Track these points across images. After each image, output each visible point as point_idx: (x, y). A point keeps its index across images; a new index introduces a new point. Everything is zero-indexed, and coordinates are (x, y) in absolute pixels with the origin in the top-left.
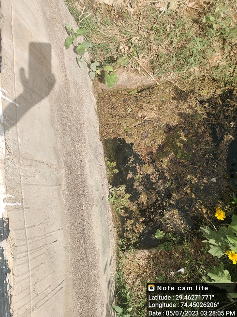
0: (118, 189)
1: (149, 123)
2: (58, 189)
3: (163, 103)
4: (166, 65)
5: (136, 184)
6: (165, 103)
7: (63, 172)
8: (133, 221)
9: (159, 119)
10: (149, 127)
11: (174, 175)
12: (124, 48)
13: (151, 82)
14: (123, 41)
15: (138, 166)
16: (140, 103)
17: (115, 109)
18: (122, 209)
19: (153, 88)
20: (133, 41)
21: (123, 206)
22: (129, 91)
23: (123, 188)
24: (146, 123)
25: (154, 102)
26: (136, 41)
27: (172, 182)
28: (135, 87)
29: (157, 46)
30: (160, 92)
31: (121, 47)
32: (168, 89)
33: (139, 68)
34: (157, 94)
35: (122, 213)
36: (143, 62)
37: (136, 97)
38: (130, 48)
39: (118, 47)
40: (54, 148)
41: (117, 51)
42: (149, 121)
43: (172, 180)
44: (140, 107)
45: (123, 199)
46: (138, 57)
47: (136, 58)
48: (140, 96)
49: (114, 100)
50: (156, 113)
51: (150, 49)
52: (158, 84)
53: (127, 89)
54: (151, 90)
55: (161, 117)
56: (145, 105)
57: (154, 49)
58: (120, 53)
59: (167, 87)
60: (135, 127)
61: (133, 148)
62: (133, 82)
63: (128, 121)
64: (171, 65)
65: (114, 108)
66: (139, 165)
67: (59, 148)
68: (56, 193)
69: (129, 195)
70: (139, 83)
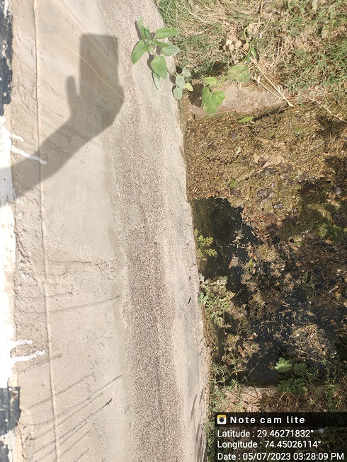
0: (215, 283)
1: (271, 173)
2: (114, 304)
3: (299, 139)
4: (307, 71)
5: (246, 277)
6: (302, 138)
7: (125, 271)
8: (238, 338)
9: (290, 167)
10: (271, 182)
11: (312, 264)
12: (234, 43)
13: (279, 102)
14: (233, 30)
15: (250, 248)
16: (256, 138)
17: (214, 149)
18: (219, 316)
19: (282, 112)
20: (249, 31)
21: (222, 311)
22: (239, 117)
23: (222, 282)
24: (267, 173)
25: (282, 138)
26: (256, 29)
27: (309, 278)
28: (249, 110)
29: (293, 37)
30: (294, 120)
31: (228, 42)
32: (307, 115)
33: (259, 77)
34: (288, 122)
35: (221, 322)
36: (266, 67)
37: (250, 128)
38: (244, 42)
39: (223, 42)
40: (110, 230)
41: (221, 48)
42: (273, 171)
43: (310, 273)
44: (258, 146)
45: (223, 300)
46: (258, 59)
47: (255, 61)
48: (259, 126)
49: (212, 133)
50: (284, 157)
51: (279, 44)
52: (291, 105)
53: (236, 114)
54: (278, 116)
55: (293, 164)
56: (265, 141)
57: (287, 44)
58: (226, 53)
59: (307, 111)
60: (247, 179)
61: (243, 216)
62: (248, 101)
63: (235, 169)
64: (317, 72)
65: (212, 147)
66: (252, 246)
67: (119, 229)
68: (111, 314)
69: (232, 295)
70: (256, 104)
